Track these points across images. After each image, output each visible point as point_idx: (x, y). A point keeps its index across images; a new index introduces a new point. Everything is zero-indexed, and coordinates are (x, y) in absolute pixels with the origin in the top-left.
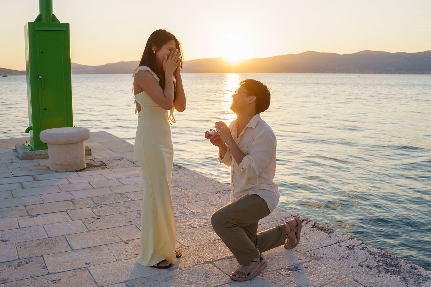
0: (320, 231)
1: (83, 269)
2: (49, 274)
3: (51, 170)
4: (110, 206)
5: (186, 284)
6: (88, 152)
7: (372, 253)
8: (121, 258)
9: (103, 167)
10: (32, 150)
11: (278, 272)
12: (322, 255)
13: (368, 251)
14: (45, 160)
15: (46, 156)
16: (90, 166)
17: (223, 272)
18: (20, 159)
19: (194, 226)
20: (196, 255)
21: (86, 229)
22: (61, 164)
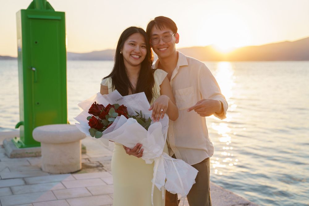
9: (100, 168)
10: (22, 147)
14: (36, 159)
15: (37, 154)
16: (86, 167)
18: (8, 157)
22: (55, 166)
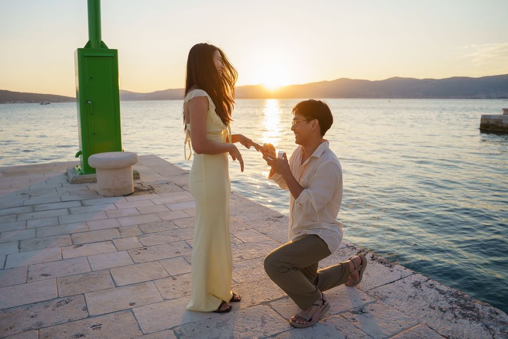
0: (380, 265)
1: (126, 310)
2: (89, 317)
3: (100, 195)
4: (158, 234)
5: (241, 332)
6: (136, 176)
7: (441, 292)
8: (168, 298)
9: (151, 191)
10: (81, 174)
11: (343, 316)
12: (387, 294)
13: (437, 289)
14: (94, 184)
15: (95, 180)
16: (138, 191)
17: (280, 315)
18: (70, 183)
19: (245, 258)
20: (250, 294)
21: (131, 262)
22: (109, 189)
